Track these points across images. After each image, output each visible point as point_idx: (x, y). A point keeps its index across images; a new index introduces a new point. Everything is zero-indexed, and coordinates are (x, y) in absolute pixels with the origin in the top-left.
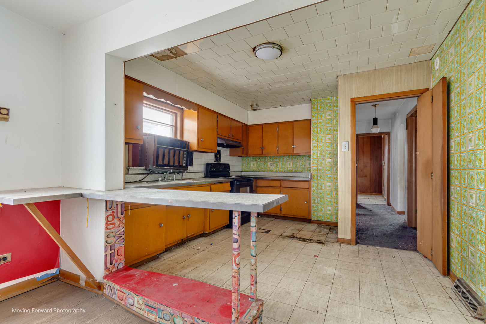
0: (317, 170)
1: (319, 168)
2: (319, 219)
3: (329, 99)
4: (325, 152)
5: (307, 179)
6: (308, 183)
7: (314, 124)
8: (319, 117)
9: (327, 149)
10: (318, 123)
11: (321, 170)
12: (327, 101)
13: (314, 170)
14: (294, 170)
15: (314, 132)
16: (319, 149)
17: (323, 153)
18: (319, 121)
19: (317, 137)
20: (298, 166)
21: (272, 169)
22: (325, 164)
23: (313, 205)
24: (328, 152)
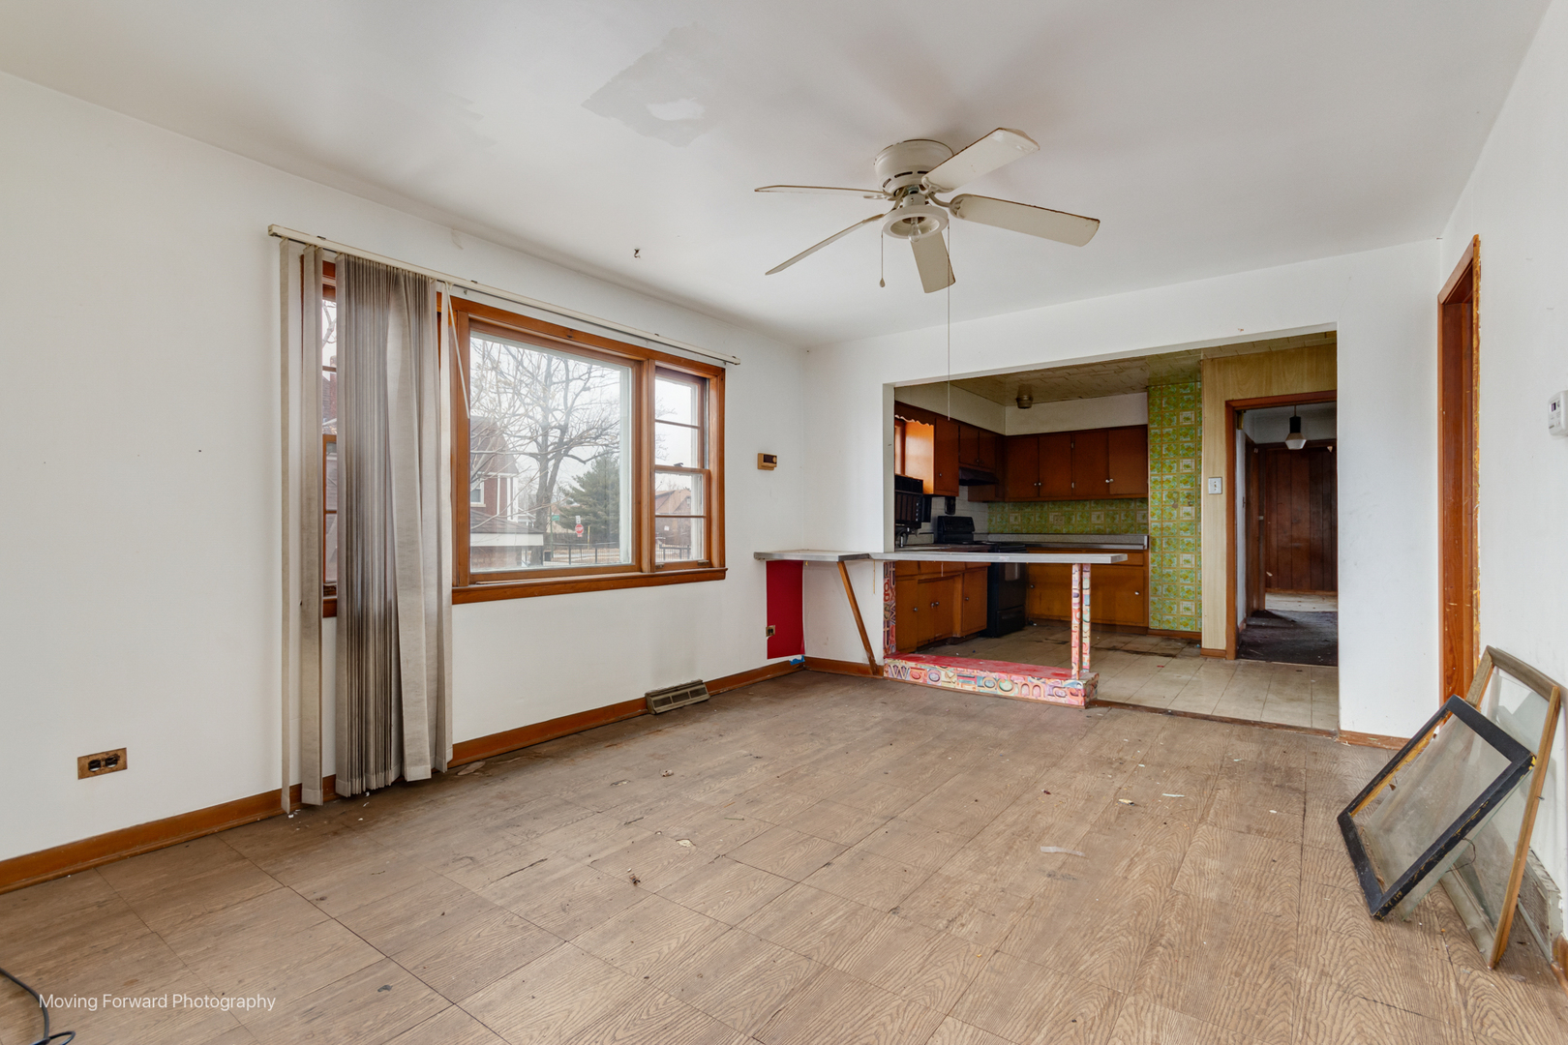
0: (1162, 529)
1: (1165, 524)
2: (1166, 627)
3: (1187, 387)
4: (1178, 493)
5: (1141, 547)
6: (1140, 555)
7: (1154, 436)
8: (1165, 423)
9: (1182, 486)
10: (1162, 435)
11: (1169, 529)
12: (1182, 391)
13: (1154, 529)
14: (1108, 530)
15: (1154, 452)
16: (1166, 486)
17: (1175, 496)
18: (1166, 430)
19: (1161, 463)
20: (1116, 521)
21: (1058, 528)
22: (1178, 518)
23: (1151, 598)
24: (1185, 492)
